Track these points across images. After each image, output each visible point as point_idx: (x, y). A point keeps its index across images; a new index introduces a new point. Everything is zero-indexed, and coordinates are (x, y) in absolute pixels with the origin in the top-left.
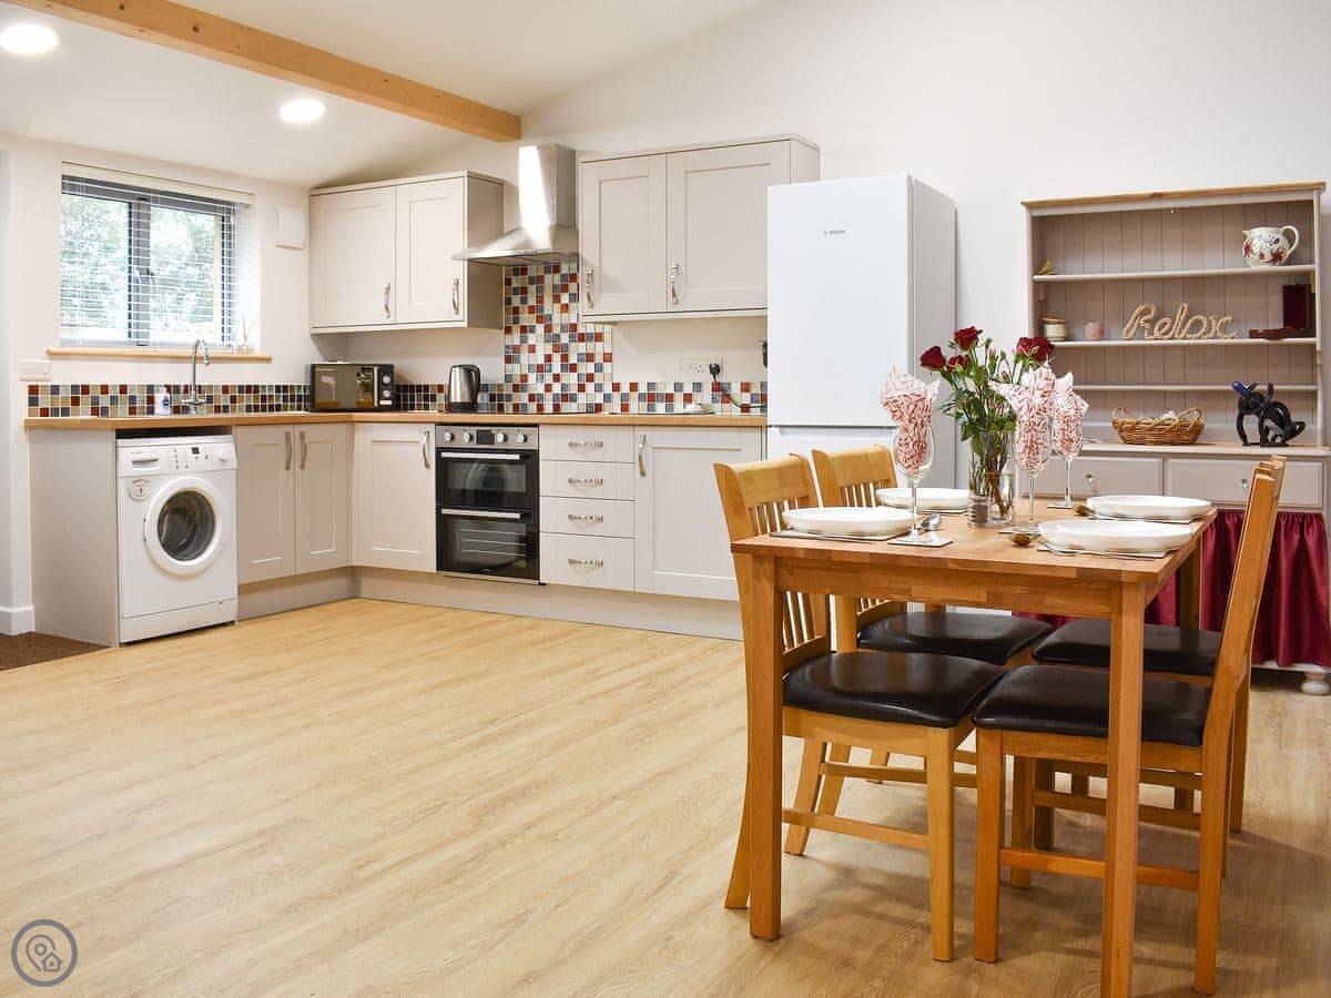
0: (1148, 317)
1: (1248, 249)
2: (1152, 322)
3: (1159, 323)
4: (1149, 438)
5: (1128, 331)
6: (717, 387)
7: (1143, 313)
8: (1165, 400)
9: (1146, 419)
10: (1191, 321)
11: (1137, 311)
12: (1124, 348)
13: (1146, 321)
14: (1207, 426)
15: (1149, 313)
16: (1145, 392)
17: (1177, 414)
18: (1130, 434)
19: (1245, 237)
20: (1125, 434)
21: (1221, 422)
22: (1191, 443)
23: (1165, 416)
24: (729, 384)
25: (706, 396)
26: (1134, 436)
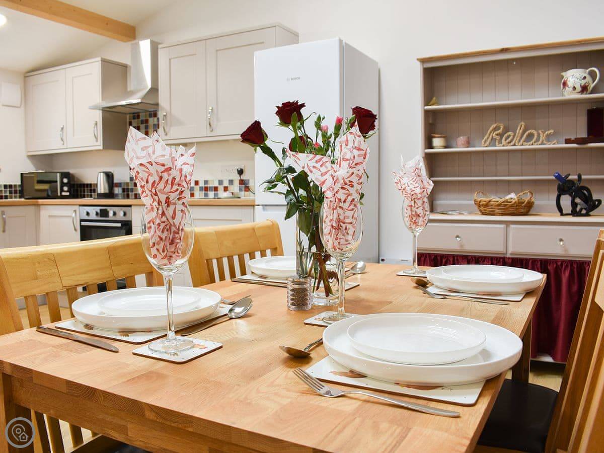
0: (499, 132)
1: (565, 84)
2: (501, 135)
3: (506, 135)
4: (497, 211)
5: (485, 142)
6: (242, 182)
7: (495, 129)
8: (509, 186)
9: (495, 199)
10: (526, 133)
11: (491, 128)
12: (483, 152)
13: (497, 135)
14: (536, 203)
15: (499, 129)
16: (496, 181)
17: (516, 195)
18: (486, 208)
19: (563, 77)
20: (482, 208)
21: (546, 200)
22: (526, 214)
23: (508, 197)
24: (248, 180)
25: (235, 188)
26: (488, 210)
